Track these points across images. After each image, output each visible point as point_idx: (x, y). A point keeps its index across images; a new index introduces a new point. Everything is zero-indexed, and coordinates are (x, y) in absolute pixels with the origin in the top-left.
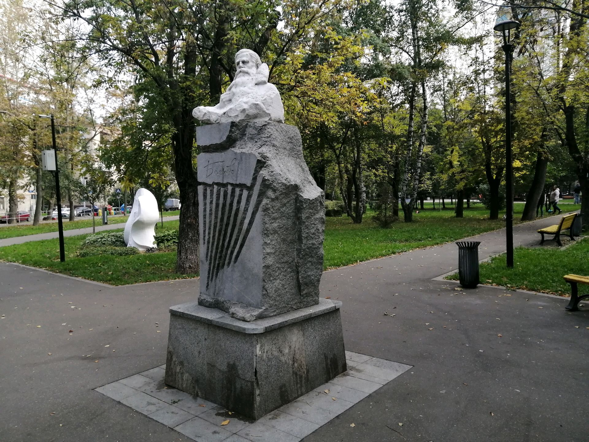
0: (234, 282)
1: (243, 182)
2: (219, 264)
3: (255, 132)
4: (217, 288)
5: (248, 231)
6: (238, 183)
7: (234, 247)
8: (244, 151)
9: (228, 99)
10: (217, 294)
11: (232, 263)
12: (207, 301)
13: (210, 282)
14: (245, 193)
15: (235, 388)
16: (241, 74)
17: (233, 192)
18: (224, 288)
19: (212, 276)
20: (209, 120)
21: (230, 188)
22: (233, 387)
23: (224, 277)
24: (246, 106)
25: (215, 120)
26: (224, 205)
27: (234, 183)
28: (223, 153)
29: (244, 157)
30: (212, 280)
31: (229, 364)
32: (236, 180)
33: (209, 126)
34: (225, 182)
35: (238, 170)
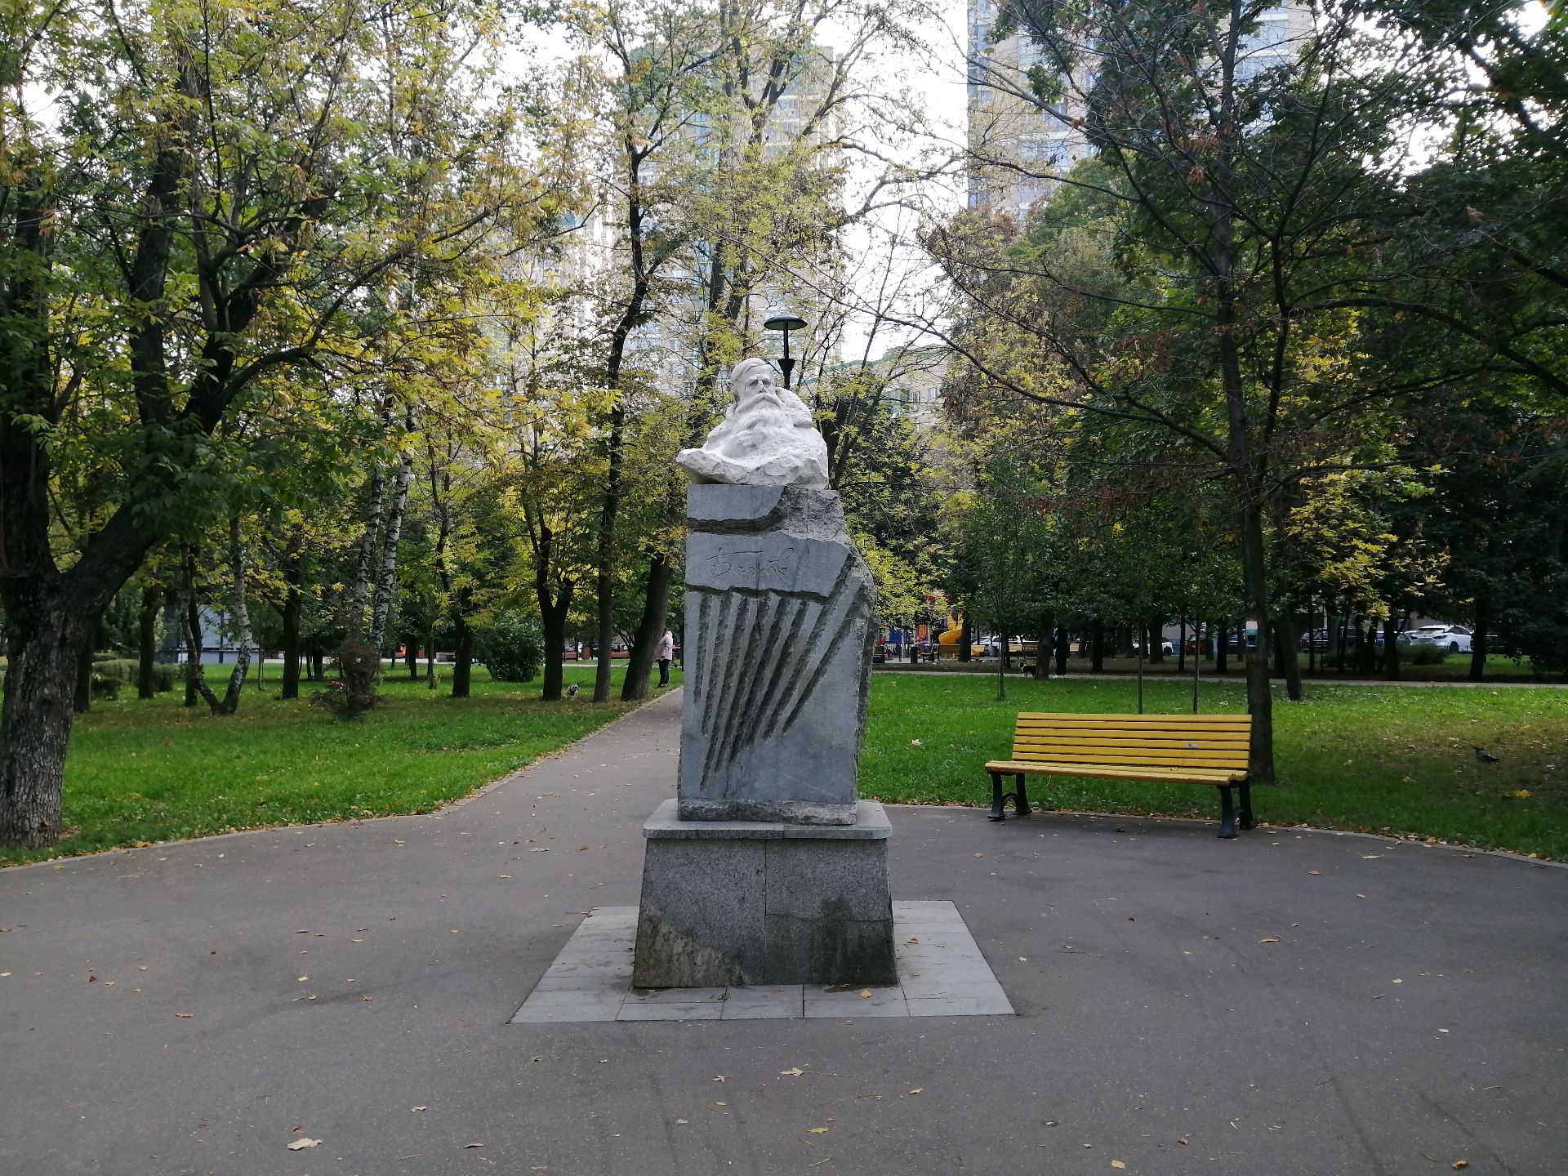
0: (781, 765)
1: (811, 587)
2: (737, 738)
3: (818, 506)
4: (733, 782)
5: (819, 672)
6: (797, 590)
7: (782, 704)
8: (810, 536)
9: (750, 443)
10: (733, 793)
11: (777, 730)
12: (712, 810)
13: (710, 773)
14: (814, 609)
15: (845, 943)
16: (763, 403)
17: (782, 606)
18: (755, 780)
19: (719, 762)
20: (722, 476)
21: (774, 600)
22: (839, 941)
23: (754, 761)
24: (798, 463)
25: (739, 477)
26: (758, 627)
27: (787, 589)
28: (759, 538)
29: (812, 548)
30: (717, 769)
31: (826, 904)
32: (794, 586)
33: (726, 488)
34: (763, 587)
35: (798, 569)
